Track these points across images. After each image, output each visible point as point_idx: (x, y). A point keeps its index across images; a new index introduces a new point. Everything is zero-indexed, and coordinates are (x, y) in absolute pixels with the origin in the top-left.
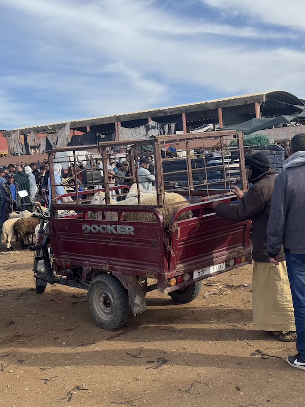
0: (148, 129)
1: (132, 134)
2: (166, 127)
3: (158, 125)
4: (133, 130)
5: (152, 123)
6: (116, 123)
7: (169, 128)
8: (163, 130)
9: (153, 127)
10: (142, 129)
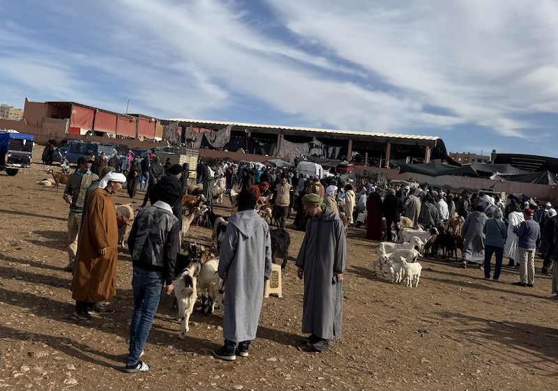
0: (311, 147)
1: (294, 149)
2: (331, 149)
3: (323, 146)
4: (296, 144)
5: (316, 142)
6: (279, 135)
7: (334, 150)
8: (327, 151)
9: (317, 147)
10: (306, 146)
